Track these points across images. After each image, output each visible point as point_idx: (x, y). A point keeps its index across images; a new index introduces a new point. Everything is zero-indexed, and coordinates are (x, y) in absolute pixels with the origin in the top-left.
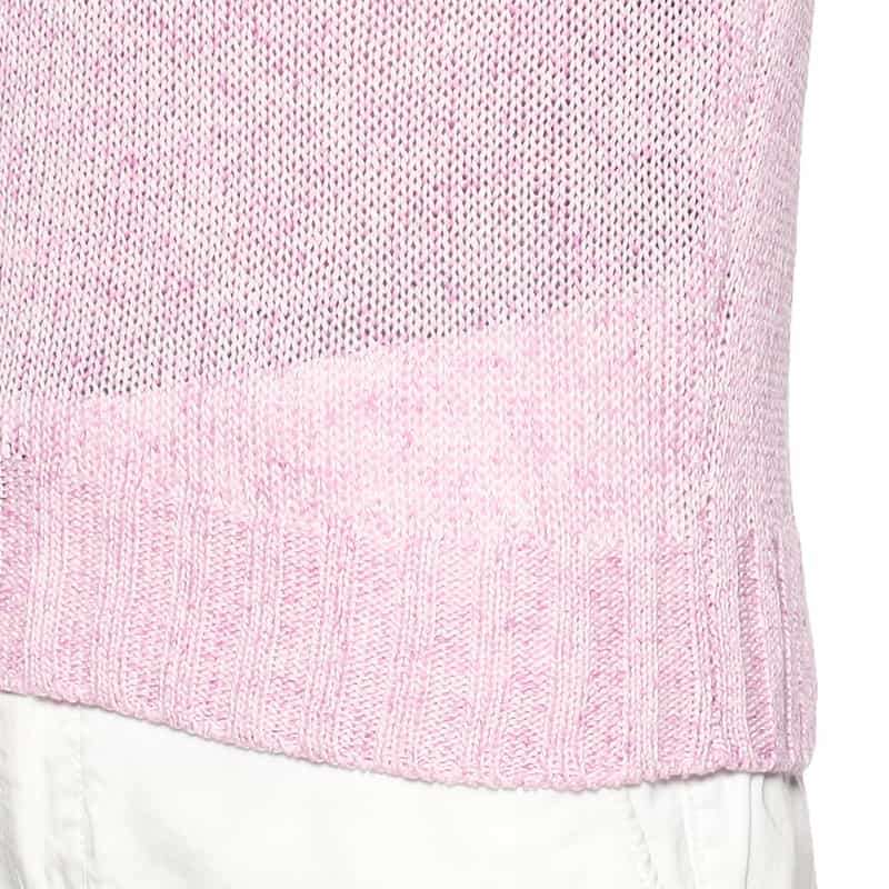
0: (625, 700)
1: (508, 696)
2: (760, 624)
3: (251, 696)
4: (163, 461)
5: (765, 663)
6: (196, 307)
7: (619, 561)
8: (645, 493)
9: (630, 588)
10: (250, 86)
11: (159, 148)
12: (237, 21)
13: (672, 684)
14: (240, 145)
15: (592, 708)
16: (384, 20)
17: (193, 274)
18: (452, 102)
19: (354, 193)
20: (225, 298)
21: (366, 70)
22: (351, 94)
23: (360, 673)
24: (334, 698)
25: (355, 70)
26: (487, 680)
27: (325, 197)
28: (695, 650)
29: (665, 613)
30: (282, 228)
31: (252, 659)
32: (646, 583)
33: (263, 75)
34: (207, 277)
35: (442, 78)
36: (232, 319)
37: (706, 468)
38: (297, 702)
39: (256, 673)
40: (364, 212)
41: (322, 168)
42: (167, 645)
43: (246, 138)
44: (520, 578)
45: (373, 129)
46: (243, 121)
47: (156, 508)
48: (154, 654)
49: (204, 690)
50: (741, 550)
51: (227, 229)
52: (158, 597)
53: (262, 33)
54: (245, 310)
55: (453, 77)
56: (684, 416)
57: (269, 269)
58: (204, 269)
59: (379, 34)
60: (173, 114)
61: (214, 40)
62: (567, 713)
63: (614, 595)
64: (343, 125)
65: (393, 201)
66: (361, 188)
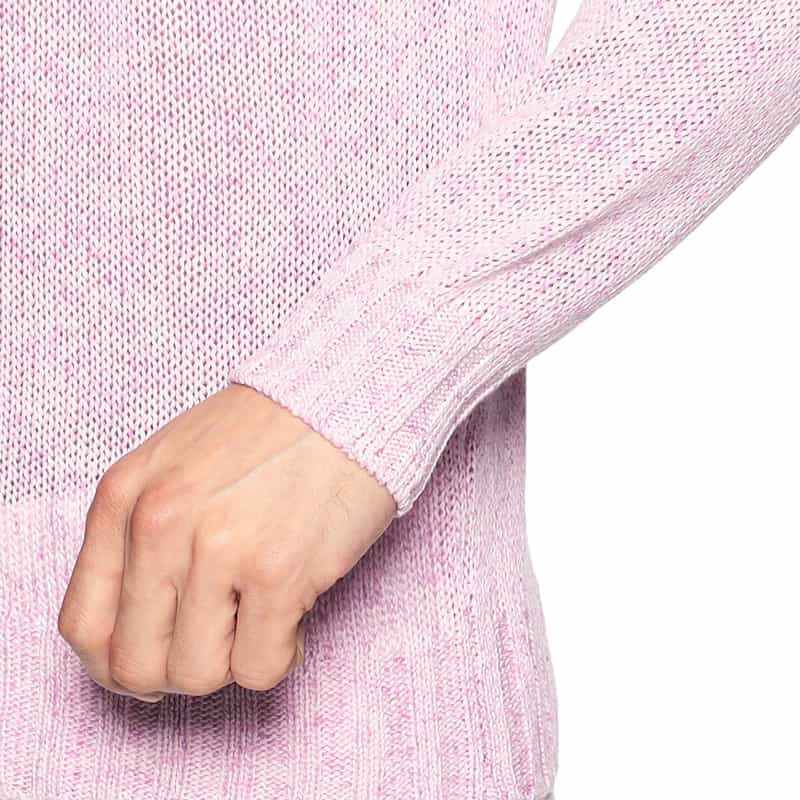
0: (416, 770)
1: (320, 778)
2: (519, 687)
3: (109, 786)
4: (27, 596)
5: (524, 718)
6: (45, 473)
7: (403, 660)
8: (421, 601)
9: (413, 680)
10: (85, 293)
11: (11, 344)
12: (74, 241)
13: (451, 751)
14: (78, 342)
15: (389, 780)
16: (193, 238)
17: (42, 447)
18: (251, 302)
19: (173, 380)
20: (69, 466)
21: (179, 279)
22: (168, 300)
23: (197, 765)
24: (178, 786)
25: (170, 280)
26: (302, 766)
27: (149, 384)
28: (467, 722)
29: (442, 695)
30: (114, 409)
31: (108, 755)
32: (426, 674)
33: (96, 285)
34: (53, 449)
35: (242, 283)
36: (75, 483)
37: (466, 573)
38: (148, 790)
39: (112, 767)
40: (182, 394)
41: (146, 360)
42: (37, 745)
43: (83, 336)
44: (324, 683)
45: (186, 326)
46: (80, 322)
47: (23, 634)
48: (27, 751)
49: (69, 781)
50: (497, 631)
51: (70, 410)
52: (28, 705)
53: (94, 250)
54: (86, 476)
55: (251, 282)
56: (447, 535)
57: (105, 442)
58: (51, 443)
59: (189, 250)
60: (23, 315)
61: (55, 256)
62: (369, 786)
63: (401, 688)
64: (162, 324)
65: (205, 385)
66: (179, 375)
